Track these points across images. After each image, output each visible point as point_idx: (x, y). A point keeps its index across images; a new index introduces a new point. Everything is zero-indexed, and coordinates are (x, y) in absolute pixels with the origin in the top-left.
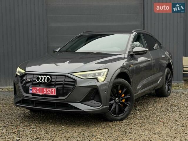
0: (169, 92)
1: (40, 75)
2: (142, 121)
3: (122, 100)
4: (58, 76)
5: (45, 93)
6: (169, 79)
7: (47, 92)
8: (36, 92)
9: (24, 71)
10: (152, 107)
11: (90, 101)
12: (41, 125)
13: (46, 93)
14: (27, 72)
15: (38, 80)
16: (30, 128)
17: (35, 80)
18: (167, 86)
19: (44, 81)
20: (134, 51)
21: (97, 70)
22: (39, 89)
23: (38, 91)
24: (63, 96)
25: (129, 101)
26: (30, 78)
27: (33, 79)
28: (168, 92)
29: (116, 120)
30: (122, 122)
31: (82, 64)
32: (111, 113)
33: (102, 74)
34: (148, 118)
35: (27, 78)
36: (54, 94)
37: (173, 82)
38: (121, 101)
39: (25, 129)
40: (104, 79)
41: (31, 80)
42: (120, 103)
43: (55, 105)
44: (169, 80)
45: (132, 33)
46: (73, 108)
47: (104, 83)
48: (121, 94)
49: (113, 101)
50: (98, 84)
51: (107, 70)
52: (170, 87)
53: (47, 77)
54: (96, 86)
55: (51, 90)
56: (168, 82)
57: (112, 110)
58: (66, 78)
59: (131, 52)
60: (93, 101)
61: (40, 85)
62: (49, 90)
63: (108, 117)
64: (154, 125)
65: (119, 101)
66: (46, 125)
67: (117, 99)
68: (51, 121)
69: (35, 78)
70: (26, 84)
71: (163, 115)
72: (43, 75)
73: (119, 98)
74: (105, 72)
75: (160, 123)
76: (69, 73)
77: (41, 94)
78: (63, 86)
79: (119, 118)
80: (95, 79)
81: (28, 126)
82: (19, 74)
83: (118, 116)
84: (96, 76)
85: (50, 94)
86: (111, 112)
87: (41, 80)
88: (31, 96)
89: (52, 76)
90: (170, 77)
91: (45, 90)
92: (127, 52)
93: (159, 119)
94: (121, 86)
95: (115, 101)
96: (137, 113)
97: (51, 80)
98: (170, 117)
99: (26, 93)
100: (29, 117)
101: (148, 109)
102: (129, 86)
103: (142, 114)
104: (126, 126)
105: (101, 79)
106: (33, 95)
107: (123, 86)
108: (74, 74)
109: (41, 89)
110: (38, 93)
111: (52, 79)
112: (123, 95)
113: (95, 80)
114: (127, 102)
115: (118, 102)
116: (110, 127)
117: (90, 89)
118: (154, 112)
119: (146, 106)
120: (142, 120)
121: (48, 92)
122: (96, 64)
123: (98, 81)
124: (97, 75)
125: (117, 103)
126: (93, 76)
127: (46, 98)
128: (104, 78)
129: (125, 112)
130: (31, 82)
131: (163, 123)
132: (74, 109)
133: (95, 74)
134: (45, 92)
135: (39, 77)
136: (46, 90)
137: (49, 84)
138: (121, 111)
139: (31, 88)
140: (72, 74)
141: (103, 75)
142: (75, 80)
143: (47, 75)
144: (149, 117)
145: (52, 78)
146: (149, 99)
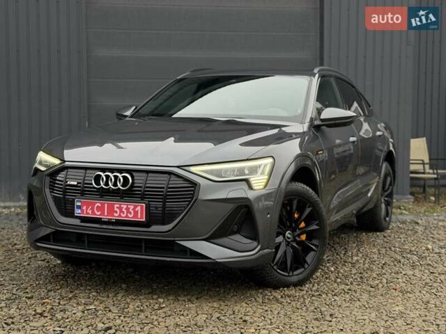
0: (387, 219)
1: (104, 170)
2: (348, 287)
3: (299, 236)
4: (150, 175)
5: (115, 214)
6: (388, 189)
7: (122, 214)
8: (93, 213)
9: (57, 162)
10: (357, 256)
11: (231, 237)
12: (103, 297)
13: (120, 216)
14: (67, 163)
15: (97, 183)
16: (78, 304)
17: (90, 182)
18: (383, 206)
19: (115, 184)
20: (323, 117)
21: (248, 160)
22: (100, 205)
23: (98, 212)
24: (163, 224)
25: (315, 238)
26: (78, 177)
27: (84, 180)
28: (385, 219)
29: (287, 285)
30: (303, 290)
31: (209, 145)
32: (275, 267)
33: (260, 171)
34: (359, 279)
35: (68, 177)
36: (142, 217)
37: (394, 196)
38: (297, 238)
39: (65, 305)
40: (264, 184)
41: (78, 183)
42: (297, 244)
43: (141, 247)
44: (389, 192)
45: (314, 75)
46: (189, 253)
47: (265, 192)
48: (298, 222)
49: (280, 239)
50: (251, 195)
51: (270, 160)
52: (389, 208)
53: (123, 177)
54: (247, 198)
55: (134, 209)
56: (386, 197)
57: (279, 260)
58: (172, 179)
59: (315, 120)
60: (238, 237)
61: (102, 196)
62: (127, 209)
63: (269, 278)
64: (380, 297)
65: (294, 238)
66: (116, 295)
67: (288, 234)
68: (124, 286)
69: (89, 178)
70: (65, 192)
71: (393, 274)
72: (112, 170)
73: (294, 231)
74: (265, 166)
75: (394, 291)
76: (178, 167)
77: (105, 217)
78: (165, 198)
79: (294, 279)
80: (244, 183)
81: (70, 299)
82: (43, 169)
83: (291, 274)
84: (245, 175)
85: (131, 217)
86: (276, 264)
87: (107, 184)
88: (77, 222)
89: (134, 174)
90: (390, 185)
91: (116, 209)
92: (308, 120)
93: (387, 283)
94: (298, 202)
95: (284, 237)
96: (328, 267)
97: (133, 183)
98: (410, 278)
99: (66, 216)
100: (64, 276)
101: (350, 260)
102: (316, 201)
103: (342, 271)
104: (314, 298)
105: (259, 182)
106: (84, 220)
107: (303, 202)
108: (193, 169)
109: (106, 205)
110: (98, 214)
111: (136, 181)
112: (303, 225)
113: (244, 185)
114: (311, 240)
115: (292, 241)
116: (277, 300)
117: (231, 206)
118: (367, 265)
119: (343, 252)
120: (348, 285)
121: (124, 213)
122: (241, 145)
123: (250, 187)
124: (247, 172)
125: (288, 244)
126: (237, 176)
127: (120, 228)
128: (265, 181)
129: (306, 266)
130: (80, 187)
131: (401, 292)
132: (191, 255)
133: (241, 171)
134: (116, 212)
135: (101, 176)
136: (120, 208)
137: (128, 194)
138: (298, 261)
139: (79, 204)
140: (186, 168)
141: (263, 173)
142: (196, 184)
143: (121, 171)
144: (361, 278)
145: (135, 178)
146: (343, 236)
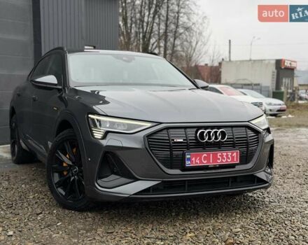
5: (218, 161)
8: (201, 162)
13: (222, 161)
15: (202, 138)
19: (216, 138)
43: (228, 183)
55: (231, 156)
62: (227, 156)
76: (248, 122)
77: (211, 164)
78: (248, 145)
85: (230, 161)
87: (209, 139)
88: (180, 172)
91: (219, 157)
109: (211, 155)
110: (205, 163)
127: (219, 171)
130: (185, 143)
134: (219, 159)
135: (204, 132)
136: (222, 156)
139: (188, 156)
142: (260, 133)
